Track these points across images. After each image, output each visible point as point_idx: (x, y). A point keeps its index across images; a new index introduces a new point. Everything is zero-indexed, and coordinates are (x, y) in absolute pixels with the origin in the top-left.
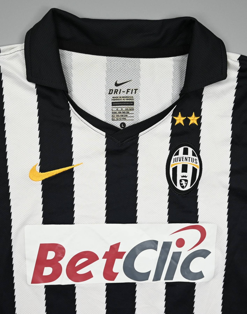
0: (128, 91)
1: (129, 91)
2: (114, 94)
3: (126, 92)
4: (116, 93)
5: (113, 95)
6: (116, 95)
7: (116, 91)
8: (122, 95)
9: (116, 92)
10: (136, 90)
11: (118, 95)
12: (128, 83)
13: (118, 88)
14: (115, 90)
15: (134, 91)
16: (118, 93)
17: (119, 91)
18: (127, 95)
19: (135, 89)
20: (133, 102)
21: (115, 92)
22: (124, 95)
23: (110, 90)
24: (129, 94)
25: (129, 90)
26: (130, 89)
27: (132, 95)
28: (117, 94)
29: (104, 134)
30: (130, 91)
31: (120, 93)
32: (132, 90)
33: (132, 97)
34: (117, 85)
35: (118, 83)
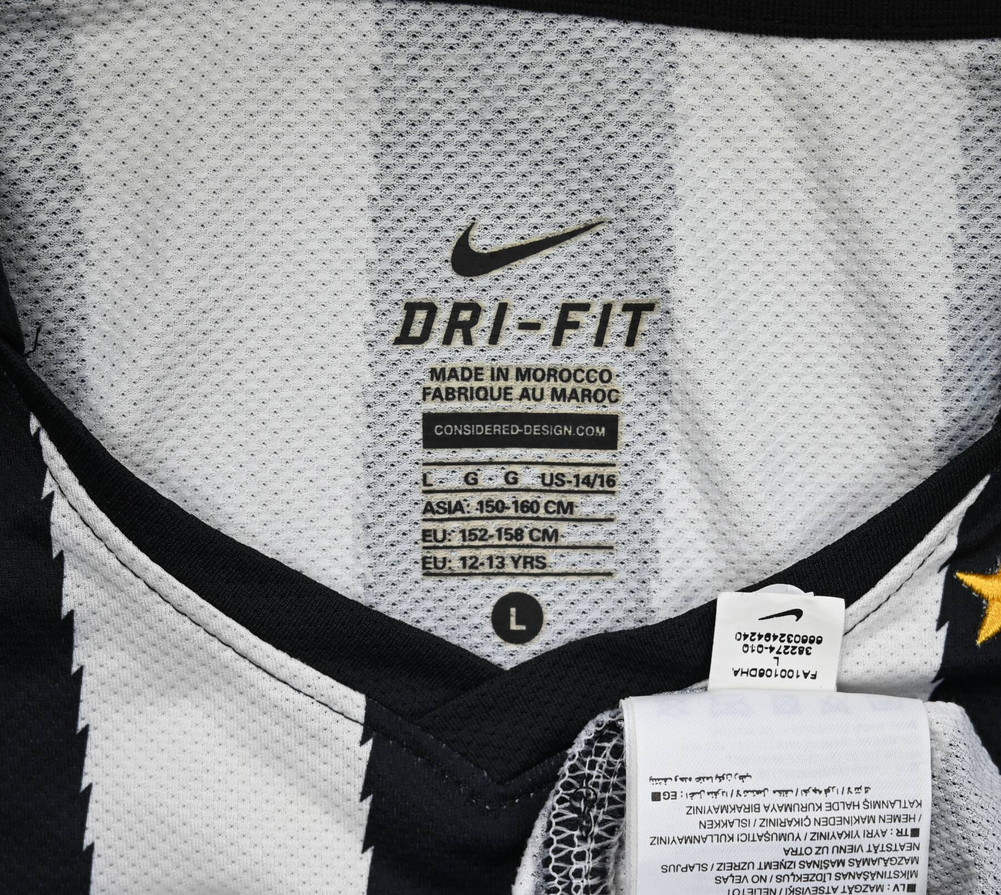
0: (564, 324)
1: (575, 325)
2: (447, 340)
3: (548, 329)
4: (458, 336)
5: (435, 352)
6: (458, 355)
7: (465, 315)
8: (520, 350)
9: (466, 327)
10: (637, 310)
11: (477, 353)
12: (571, 246)
13: (484, 289)
14: (458, 307)
15: (619, 323)
16: (481, 332)
17: (486, 321)
18: (556, 360)
19: (626, 308)
20: (611, 422)
21: (453, 324)
22: (536, 351)
23: (411, 308)
24: (578, 350)
25: (573, 316)
26: (585, 307)
27: (604, 359)
28: (468, 340)
29: (356, 702)
30: (589, 323)
31: (494, 339)
32: (607, 309)
33: (605, 375)
34: (468, 261)
35: (480, 243)
